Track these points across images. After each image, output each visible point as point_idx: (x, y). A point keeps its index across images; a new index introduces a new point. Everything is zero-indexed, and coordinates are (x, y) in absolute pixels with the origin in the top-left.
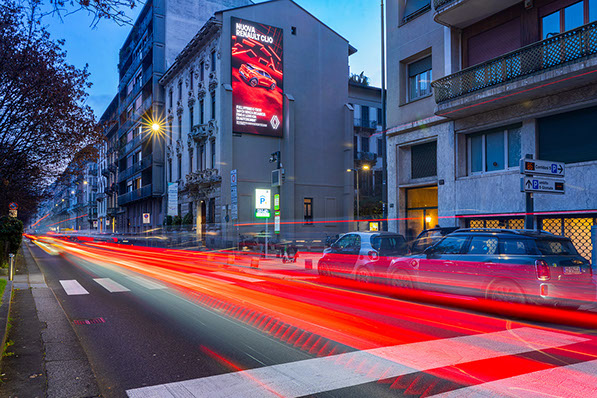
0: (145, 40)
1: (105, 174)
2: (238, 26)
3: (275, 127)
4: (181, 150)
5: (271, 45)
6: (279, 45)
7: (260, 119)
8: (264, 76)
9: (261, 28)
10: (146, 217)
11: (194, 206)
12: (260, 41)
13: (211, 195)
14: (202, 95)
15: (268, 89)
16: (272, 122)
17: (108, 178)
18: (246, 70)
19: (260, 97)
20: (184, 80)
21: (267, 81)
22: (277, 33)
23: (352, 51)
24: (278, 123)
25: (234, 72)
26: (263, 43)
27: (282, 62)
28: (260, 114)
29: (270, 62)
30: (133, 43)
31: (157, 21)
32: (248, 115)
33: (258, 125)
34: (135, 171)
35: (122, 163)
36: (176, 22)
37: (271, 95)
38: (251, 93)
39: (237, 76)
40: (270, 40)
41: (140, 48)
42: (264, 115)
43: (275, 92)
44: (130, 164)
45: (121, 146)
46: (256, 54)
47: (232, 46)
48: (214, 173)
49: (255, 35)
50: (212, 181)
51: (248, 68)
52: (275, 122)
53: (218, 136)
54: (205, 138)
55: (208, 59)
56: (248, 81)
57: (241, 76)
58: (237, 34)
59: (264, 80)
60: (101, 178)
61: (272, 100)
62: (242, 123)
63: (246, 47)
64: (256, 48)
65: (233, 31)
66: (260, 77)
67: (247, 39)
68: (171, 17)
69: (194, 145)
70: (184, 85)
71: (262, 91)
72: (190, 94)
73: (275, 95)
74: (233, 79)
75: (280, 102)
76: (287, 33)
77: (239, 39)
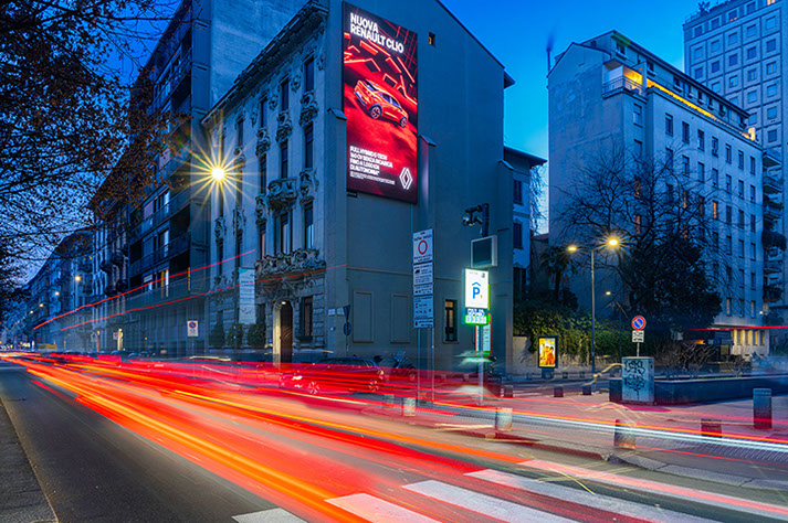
0: (176, 63)
1: (104, 267)
2: (354, 18)
3: (406, 185)
4: (241, 224)
5: (402, 56)
6: (411, 57)
7: (384, 172)
8: (391, 104)
9: (387, 28)
10: (193, 326)
11: (268, 309)
12: (385, 47)
13: (306, 292)
14: (284, 133)
15: (397, 124)
16: (402, 177)
17: (109, 274)
18: (364, 90)
19: (384, 135)
20: (247, 117)
21: (395, 113)
22: (409, 38)
23: (508, 82)
24: (411, 179)
25: (347, 92)
26: (390, 51)
27: (416, 85)
28: (386, 164)
29: (400, 83)
30: (156, 69)
31: (198, 31)
32: (367, 163)
33: (382, 180)
34: (158, 259)
35: (135, 250)
36: (227, 35)
37: (400, 135)
38: (371, 128)
39: (352, 99)
40: (399, 48)
41: (167, 76)
42: (391, 165)
43: (406, 130)
44: (148, 250)
45: (133, 226)
46: (379, 66)
47: (344, 48)
48: (311, 256)
49: (377, 36)
50: (308, 268)
51: (368, 88)
52: (406, 178)
53: (319, 196)
54: (291, 201)
55: (297, 73)
56: (368, 109)
57: (357, 100)
58: (352, 30)
59: (390, 110)
60: (98, 274)
61: (401, 143)
62: (359, 176)
63: (365, 53)
64: (380, 57)
65: (345, 25)
66: (385, 104)
67: (366, 41)
68: (220, 27)
69: (267, 214)
70: (247, 124)
71: (388, 127)
72: (261, 135)
73: (406, 134)
74: (345, 103)
75: (413, 146)
76: (424, 42)
77: (356, 40)
